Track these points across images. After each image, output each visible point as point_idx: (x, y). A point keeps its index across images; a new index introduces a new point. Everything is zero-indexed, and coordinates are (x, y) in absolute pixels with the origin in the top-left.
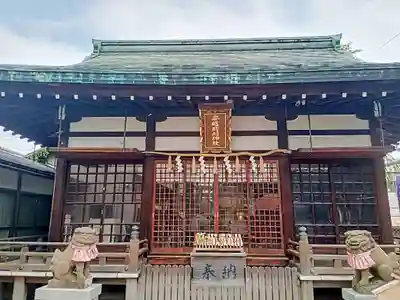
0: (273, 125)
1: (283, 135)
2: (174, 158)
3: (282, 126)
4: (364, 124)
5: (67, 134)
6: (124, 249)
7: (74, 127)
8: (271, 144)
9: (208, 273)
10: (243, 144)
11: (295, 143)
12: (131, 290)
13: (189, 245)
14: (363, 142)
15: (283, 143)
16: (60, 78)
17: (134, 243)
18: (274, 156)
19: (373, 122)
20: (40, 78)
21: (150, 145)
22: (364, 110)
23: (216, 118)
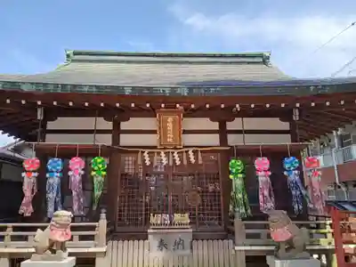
0: (216, 126)
4: (286, 126)
5: (45, 132)
6: (93, 228)
7: (51, 125)
8: (214, 140)
9: (162, 246)
11: (233, 140)
13: (148, 225)
14: (285, 141)
15: (223, 141)
17: (102, 224)
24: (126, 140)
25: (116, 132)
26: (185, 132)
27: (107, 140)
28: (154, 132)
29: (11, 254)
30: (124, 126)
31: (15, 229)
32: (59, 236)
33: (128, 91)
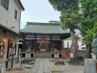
0: (50, 37)
1: (51, 38)
2: (38, 40)
3: (51, 37)
4: (60, 37)
5: (25, 37)
6: (33, 50)
7: (26, 36)
8: (49, 39)
9: (42, 53)
10: (46, 39)
11: (52, 39)
12: (34, 54)
13: (40, 50)
14: (59, 39)
15: (51, 39)
17: (34, 50)
18: (50, 40)
19: (61, 37)
21: (35, 39)
22: (60, 36)
23: (43, 36)
24: (37, 39)
25: (35, 37)
26: (45, 38)
27: (34, 39)
28: (41, 37)
30: (37, 36)
32: (30, 50)
33: (38, 33)
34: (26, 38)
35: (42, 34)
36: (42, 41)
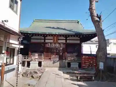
2: (48, 43)
3: (66, 39)
4: (79, 39)
6: (41, 57)
7: (32, 38)
15: (66, 42)
16: (32, 32)
20: (29, 32)
23: (55, 37)
25: (45, 39)
26: (58, 40)
28: (52, 39)
29: (27, 61)
31: (27, 57)
34: (33, 41)
35: (54, 35)
36: (54, 44)
